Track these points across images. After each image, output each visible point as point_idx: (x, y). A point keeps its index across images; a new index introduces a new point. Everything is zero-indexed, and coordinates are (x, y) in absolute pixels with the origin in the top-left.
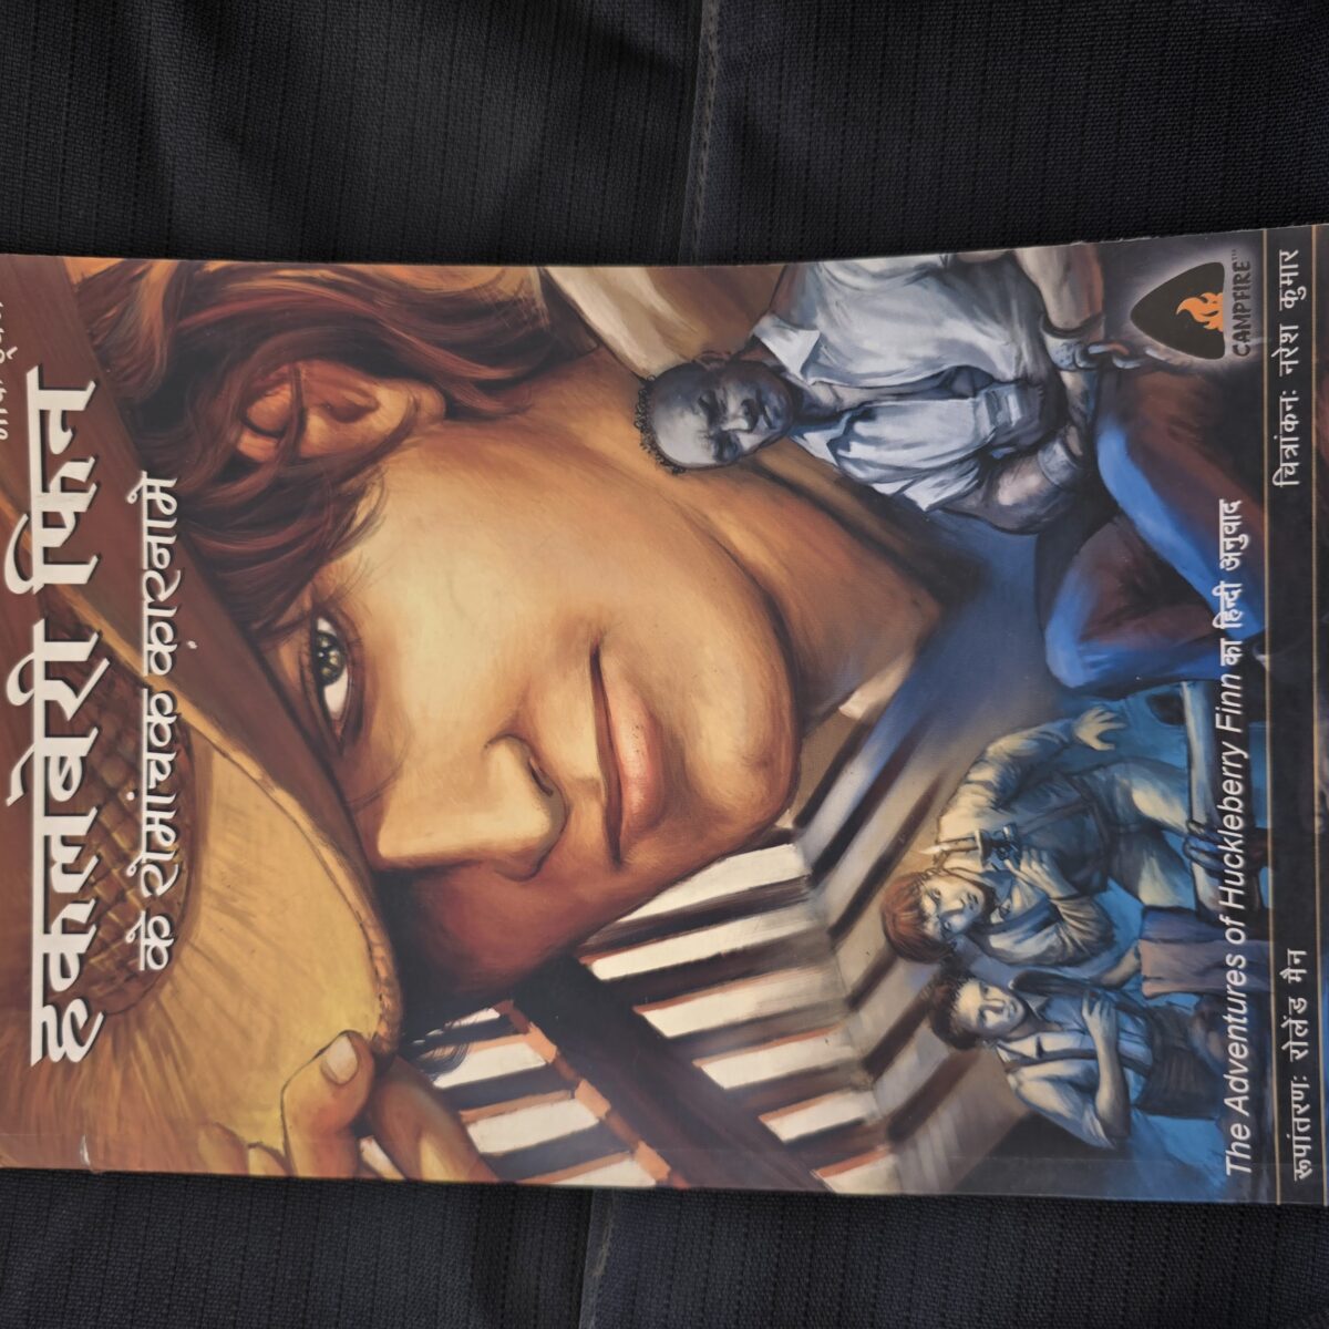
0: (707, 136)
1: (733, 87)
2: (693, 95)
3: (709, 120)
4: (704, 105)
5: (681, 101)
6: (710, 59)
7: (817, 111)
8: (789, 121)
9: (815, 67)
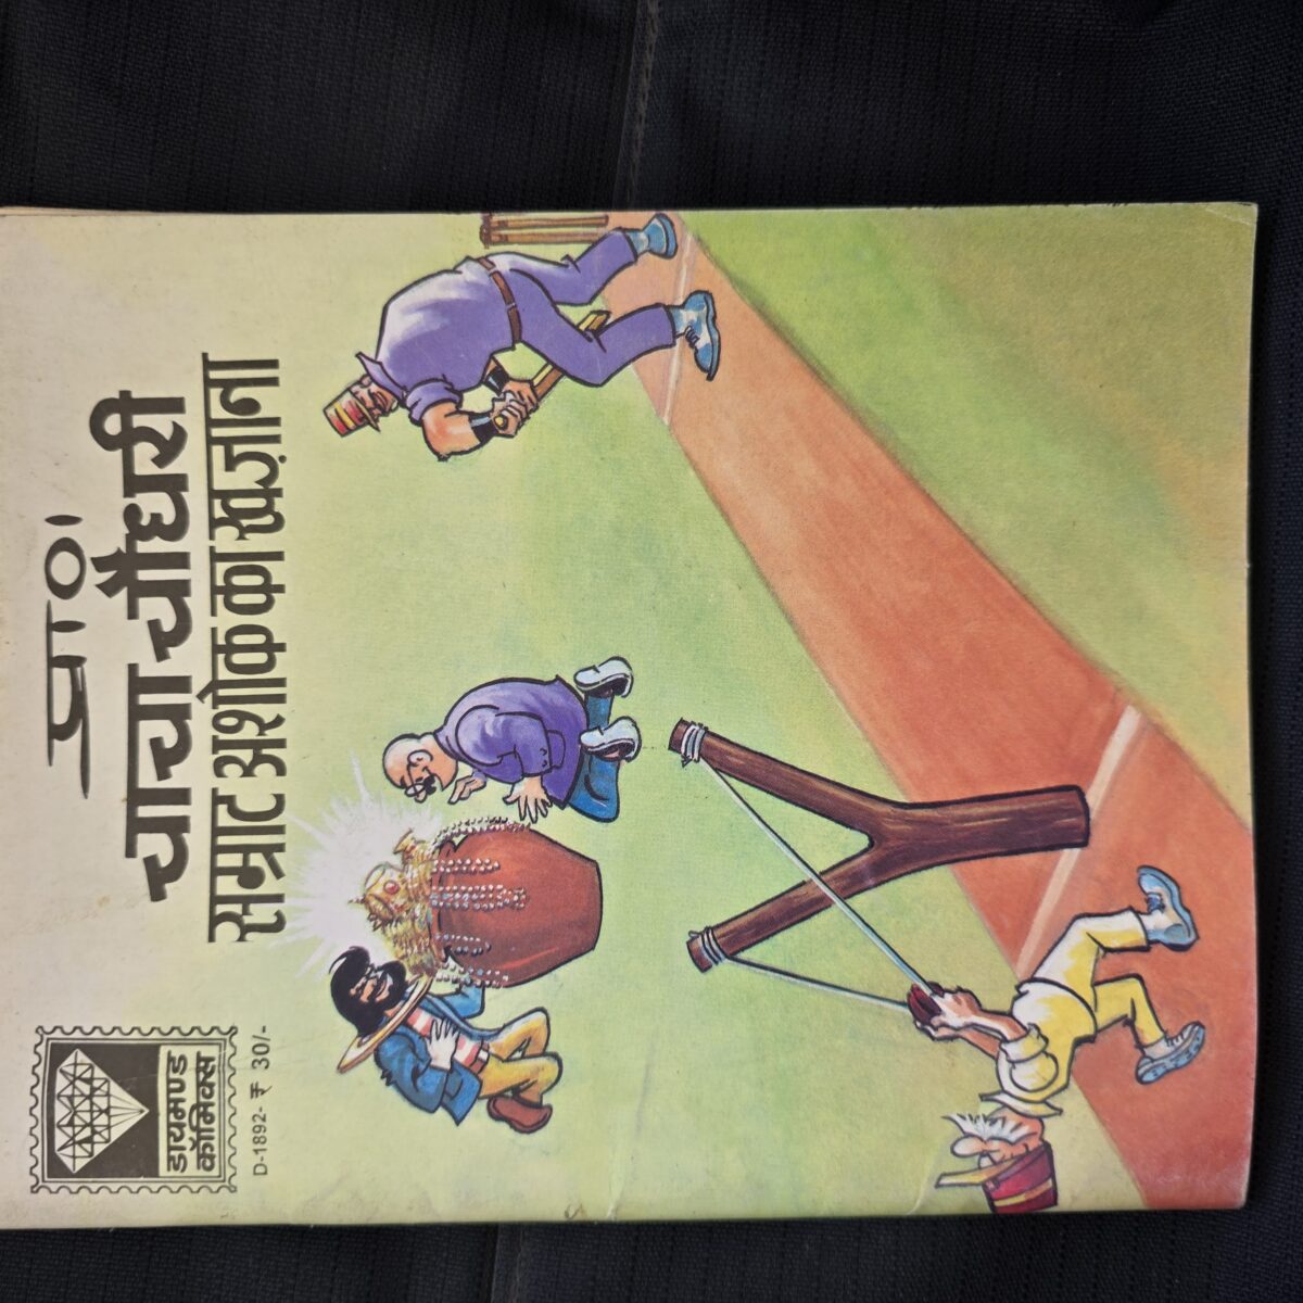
0: (643, 107)
1: (675, 56)
2: (628, 63)
3: (646, 90)
4: (641, 72)
5: (615, 67)
6: (649, 22)
7: (764, 91)
8: (733, 99)
9: (765, 43)
